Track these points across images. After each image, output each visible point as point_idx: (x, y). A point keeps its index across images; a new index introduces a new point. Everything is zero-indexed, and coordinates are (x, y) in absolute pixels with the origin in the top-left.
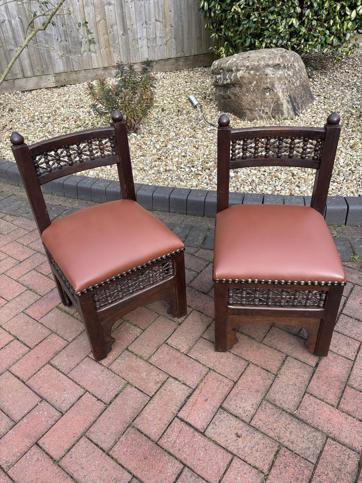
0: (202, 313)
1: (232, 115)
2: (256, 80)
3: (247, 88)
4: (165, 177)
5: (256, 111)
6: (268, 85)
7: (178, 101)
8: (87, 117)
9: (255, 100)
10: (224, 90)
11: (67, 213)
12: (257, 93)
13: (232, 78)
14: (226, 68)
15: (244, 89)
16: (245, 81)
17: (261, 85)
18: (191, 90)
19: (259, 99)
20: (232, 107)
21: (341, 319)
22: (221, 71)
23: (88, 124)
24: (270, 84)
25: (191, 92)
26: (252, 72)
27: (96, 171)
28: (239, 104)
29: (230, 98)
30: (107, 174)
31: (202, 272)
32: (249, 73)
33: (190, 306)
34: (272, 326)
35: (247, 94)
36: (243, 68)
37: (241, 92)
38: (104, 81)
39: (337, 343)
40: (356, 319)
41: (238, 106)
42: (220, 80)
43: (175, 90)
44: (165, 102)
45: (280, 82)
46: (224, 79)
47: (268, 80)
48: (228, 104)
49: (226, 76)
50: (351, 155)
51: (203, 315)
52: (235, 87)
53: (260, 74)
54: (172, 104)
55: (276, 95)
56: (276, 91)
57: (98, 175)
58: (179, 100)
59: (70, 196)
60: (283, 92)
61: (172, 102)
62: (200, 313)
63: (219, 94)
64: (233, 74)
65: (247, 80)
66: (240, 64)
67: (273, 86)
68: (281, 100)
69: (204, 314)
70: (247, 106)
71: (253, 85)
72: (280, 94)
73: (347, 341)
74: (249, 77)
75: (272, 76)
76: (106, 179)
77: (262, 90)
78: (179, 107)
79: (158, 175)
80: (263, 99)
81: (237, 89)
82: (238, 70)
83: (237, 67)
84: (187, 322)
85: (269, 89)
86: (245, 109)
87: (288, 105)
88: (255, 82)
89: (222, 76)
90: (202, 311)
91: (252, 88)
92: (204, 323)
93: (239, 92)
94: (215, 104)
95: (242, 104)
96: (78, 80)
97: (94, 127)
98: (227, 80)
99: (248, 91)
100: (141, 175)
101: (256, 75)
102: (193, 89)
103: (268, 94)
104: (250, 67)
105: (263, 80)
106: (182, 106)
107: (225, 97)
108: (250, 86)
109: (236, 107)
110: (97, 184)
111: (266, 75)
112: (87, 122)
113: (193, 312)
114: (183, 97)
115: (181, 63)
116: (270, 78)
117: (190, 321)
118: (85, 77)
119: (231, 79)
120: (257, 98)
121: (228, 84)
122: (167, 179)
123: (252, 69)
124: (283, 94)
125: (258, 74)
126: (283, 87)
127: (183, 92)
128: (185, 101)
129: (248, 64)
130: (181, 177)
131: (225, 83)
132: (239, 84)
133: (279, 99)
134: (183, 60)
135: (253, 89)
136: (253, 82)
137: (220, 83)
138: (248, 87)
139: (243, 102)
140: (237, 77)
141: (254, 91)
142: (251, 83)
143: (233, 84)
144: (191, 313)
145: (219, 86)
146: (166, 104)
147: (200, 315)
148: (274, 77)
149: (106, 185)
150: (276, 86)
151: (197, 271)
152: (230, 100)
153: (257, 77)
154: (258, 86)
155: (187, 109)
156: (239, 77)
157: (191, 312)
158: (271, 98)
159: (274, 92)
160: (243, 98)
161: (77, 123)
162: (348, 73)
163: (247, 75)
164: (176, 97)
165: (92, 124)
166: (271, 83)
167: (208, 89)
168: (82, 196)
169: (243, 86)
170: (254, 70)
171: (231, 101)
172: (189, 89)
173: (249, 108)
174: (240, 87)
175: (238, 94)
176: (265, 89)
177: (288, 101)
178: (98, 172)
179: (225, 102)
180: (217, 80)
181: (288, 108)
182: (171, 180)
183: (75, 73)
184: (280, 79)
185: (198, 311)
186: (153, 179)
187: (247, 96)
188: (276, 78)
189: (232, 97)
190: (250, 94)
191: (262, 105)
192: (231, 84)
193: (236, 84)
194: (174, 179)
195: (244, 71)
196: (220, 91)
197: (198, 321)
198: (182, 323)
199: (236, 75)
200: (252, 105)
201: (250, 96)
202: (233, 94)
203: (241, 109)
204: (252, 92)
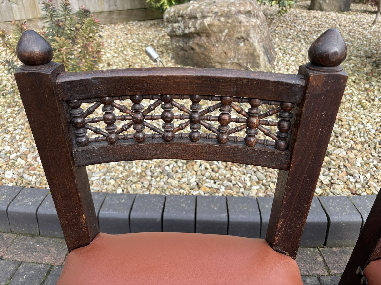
2: (228, 29)
3: (216, 38)
4: (139, 171)
5: (227, 64)
6: (242, 34)
7: (123, 53)
8: (5, 76)
9: (227, 51)
10: (183, 41)
12: (229, 44)
13: (197, 25)
14: (187, 15)
15: (213, 39)
16: (214, 29)
17: (233, 34)
18: (134, 41)
19: (231, 50)
20: (196, 60)
22: (180, 19)
23: (5, 86)
24: (244, 33)
25: (136, 44)
26: (222, 19)
27: (16, 169)
28: (206, 56)
29: (193, 49)
30: (38, 173)
32: (219, 20)
35: (217, 45)
36: (211, 14)
37: (209, 42)
38: (23, 26)
41: (205, 59)
42: (179, 30)
43: (117, 43)
44: (108, 55)
45: (255, 30)
46: (185, 28)
47: (243, 29)
48: (189, 57)
49: (188, 24)
50: (371, 117)
52: (200, 36)
53: (233, 21)
54: (117, 57)
55: (252, 45)
56: (251, 41)
57: (22, 177)
58: (125, 52)
60: (258, 42)
61: (116, 55)
63: (176, 45)
64: (199, 22)
65: (216, 27)
66: (206, 10)
67: (248, 35)
68: (258, 51)
70: (217, 59)
71: (224, 34)
72: (256, 45)
74: (220, 24)
75: (246, 24)
76: (38, 185)
77: (235, 40)
78: (128, 61)
79: (127, 167)
80: (237, 50)
81: (203, 38)
82: (204, 17)
83: (202, 13)
85: (243, 38)
86: (215, 62)
87: (264, 56)
88: (226, 31)
89: (181, 24)
91: (223, 37)
93: (206, 43)
94: (169, 56)
95: (210, 56)
97: (14, 90)
98: (190, 28)
100: (98, 170)
101: (228, 22)
102: (136, 41)
103: (242, 44)
104: (220, 14)
105: (236, 29)
106: (131, 60)
107: (186, 48)
108: (220, 35)
109: (202, 60)
110: (18, 201)
111: (240, 22)
112: (4, 83)
114: (129, 50)
115: (114, 17)
116: (244, 27)
119: (195, 28)
120: (230, 49)
121: (191, 33)
122: (144, 174)
123: (221, 15)
124: (259, 45)
125: (230, 21)
126: (258, 36)
127: (126, 44)
128: (133, 54)
129: (217, 10)
130: (167, 168)
131: (187, 31)
132: (206, 33)
133: (255, 50)
134: (116, 14)
135: (225, 38)
136: (224, 30)
137: (179, 32)
138: (218, 37)
139: (212, 54)
140: (204, 25)
141: (226, 41)
142: (221, 32)
143: (198, 34)
145: (176, 36)
146: (111, 58)
148: (249, 25)
149: (37, 202)
150: (251, 35)
152: (192, 52)
153: (229, 25)
154: (230, 36)
155: (138, 63)
156: (206, 24)
158: (246, 49)
159: (249, 42)
160: (213, 49)
163: (216, 22)
164: (120, 49)
165: (12, 85)
166: (246, 32)
167: (153, 41)
169: (211, 36)
170: (224, 17)
171: (194, 53)
172: (132, 41)
173: (220, 61)
174: (207, 36)
175: (205, 44)
176: (238, 38)
177: (264, 53)
178: (21, 171)
179: (184, 54)
180: (175, 30)
181: (264, 59)
182: (152, 177)
184: (254, 27)
186: (121, 176)
187: (218, 47)
188: (251, 26)
189: (197, 48)
190: (221, 44)
191: (235, 57)
192: (195, 33)
193: (202, 33)
194: (156, 174)
195: (213, 17)
196: (178, 42)
199: (202, 23)
200: (223, 57)
201: (220, 47)
202: (198, 44)
203: (208, 63)
204: (223, 42)
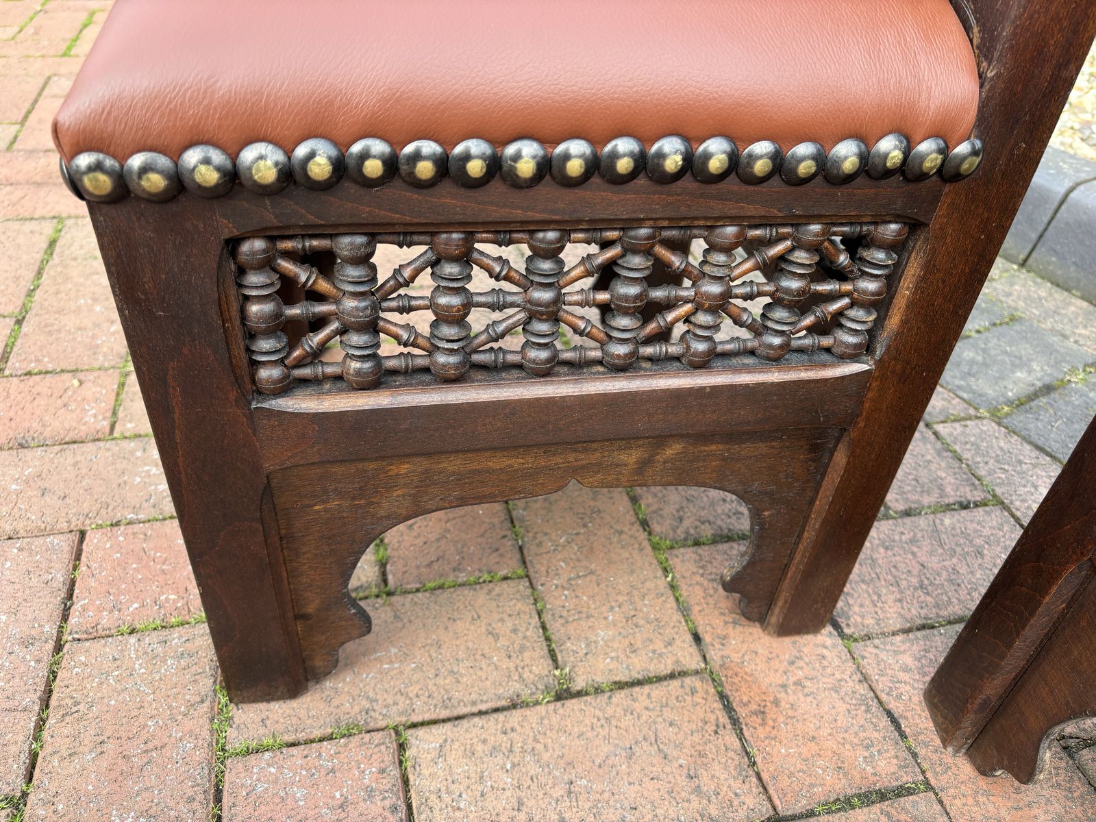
0: (735, 722)
31: (908, 520)
33: (707, 638)
51: (732, 740)
62: (724, 719)
69: (741, 736)
84: (609, 711)
90: (742, 712)
92: (697, 791)
113: (688, 681)
117: (627, 721)
144: (675, 683)
147: (711, 728)
157: (683, 674)
185: (723, 697)
197: (672, 751)
198: (579, 694)
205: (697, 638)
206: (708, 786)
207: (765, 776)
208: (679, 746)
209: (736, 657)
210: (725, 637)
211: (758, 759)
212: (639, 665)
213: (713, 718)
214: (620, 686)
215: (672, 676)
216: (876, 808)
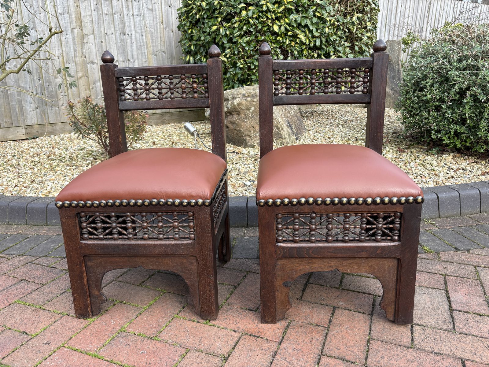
0: (257, 337)
1: (231, 144)
2: (254, 107)
3: (245, 115)
9: (255, 125)
11: (28, 240)
12: (256, 119)
13: (229, 106)
15: (242, 116)
16: (243, 108)
20: (230, 136)
21: (456, 316)
26: (249, 99)
28: (238, 131)
29: (227, 127)
31: (240, 285)
32: (246, 100)
33: (236, 329)
34: (369, 339)
36: (239, 96)
37: (239, 119)
39: (473, 349)
40: (475, 314)
41: (237, 134)
52: (232, 115)
58: (170, 138)
59: (35, 223)
60: (282, 117)
61: (163, 139)
62: (255, 338)
64: (230, 102)
65: (244, 106)
66: (235, 93)
68: (281, 124)
69: (261, 338)
70: (247, 132)
71: (251, 111)
73: (485, 344)
74: (247, 103)
81: (235, 116)
82: (234, 98)
83: (232, 95)
84: (237, 353)
86: (245, 136)
87: (287, 129)
88: (253, 108)
90: (256, 334)
92: (266, 350)
93: (237, 119)
95: (241, 131)
96: (53, 132)
99: (247, 117)
101: (253, 102)
104: (247, 95)
108: (248, 112)
109: (235, 136)
113: (242, 338)
114: (175, 136)
115: (166, 118)
117: (242, 352)
118: (61, 129)
119: (228, 108)
123: (248, 96)
124: (283, 120)
126: (281, 112)
127: (173, 133)
128: (178, 138)
129: (244, 92)
132: (236, 111)
133: (278, 123)
134: (168, 115)
135: (252, 115)
136: (251, 108)
139: (243, 129)
141: (253, 117)
142: (249, 109)
143: (230, 113)
144: (241, 340)
151: (232, 284)
153: (254, 103)
156: (236, 104)
157: (240, 338)
160: (242, 124)
161: (50, 158)
162: (328, 118)
163: (244, 102)
164: (167, 136)
168: (54, 221)
169: (240, 113)
170: (250, 97)
171: (229, 130)
172: (179, 132)
173: (249, 134)
174: (238, 114)
175: (236, 121)
177: (287, 126)
181: (288, 132)
183: (51, 125)
185: (250, 335)
187: (246, 122)
189: (230, 126)
190: (249, 120)
192: (228, 112)
193: (233, 112)
195: (241, 98)
197: (254, 349)
199: (233, 103)
200: (252, 130)
201: (249, 122)
202: (231, 122)
203: (240, 137)
204: (251, 118)
205: (235, 331)
206: (266, 348)
207: (271, 339)
208: (254, 347)
209: (244, 328)
210: (238, 327)
211: (267, 338)
212: (232, 343)
213: (253, 339)
214: (233, 348)
215: (239, 340)
216: (289, 329)
